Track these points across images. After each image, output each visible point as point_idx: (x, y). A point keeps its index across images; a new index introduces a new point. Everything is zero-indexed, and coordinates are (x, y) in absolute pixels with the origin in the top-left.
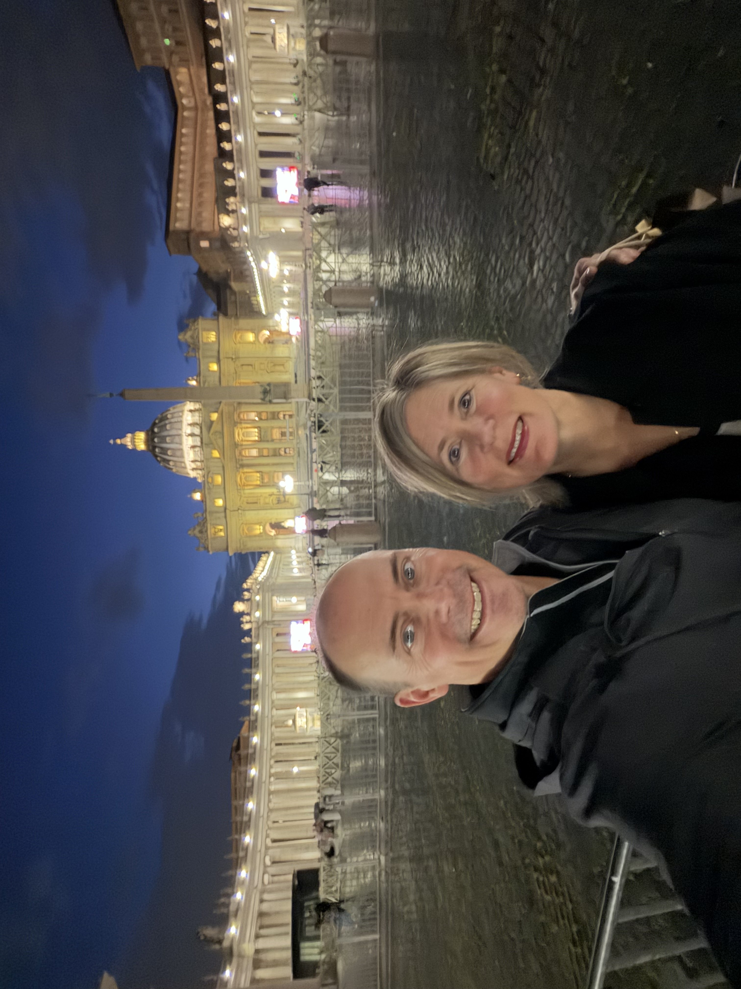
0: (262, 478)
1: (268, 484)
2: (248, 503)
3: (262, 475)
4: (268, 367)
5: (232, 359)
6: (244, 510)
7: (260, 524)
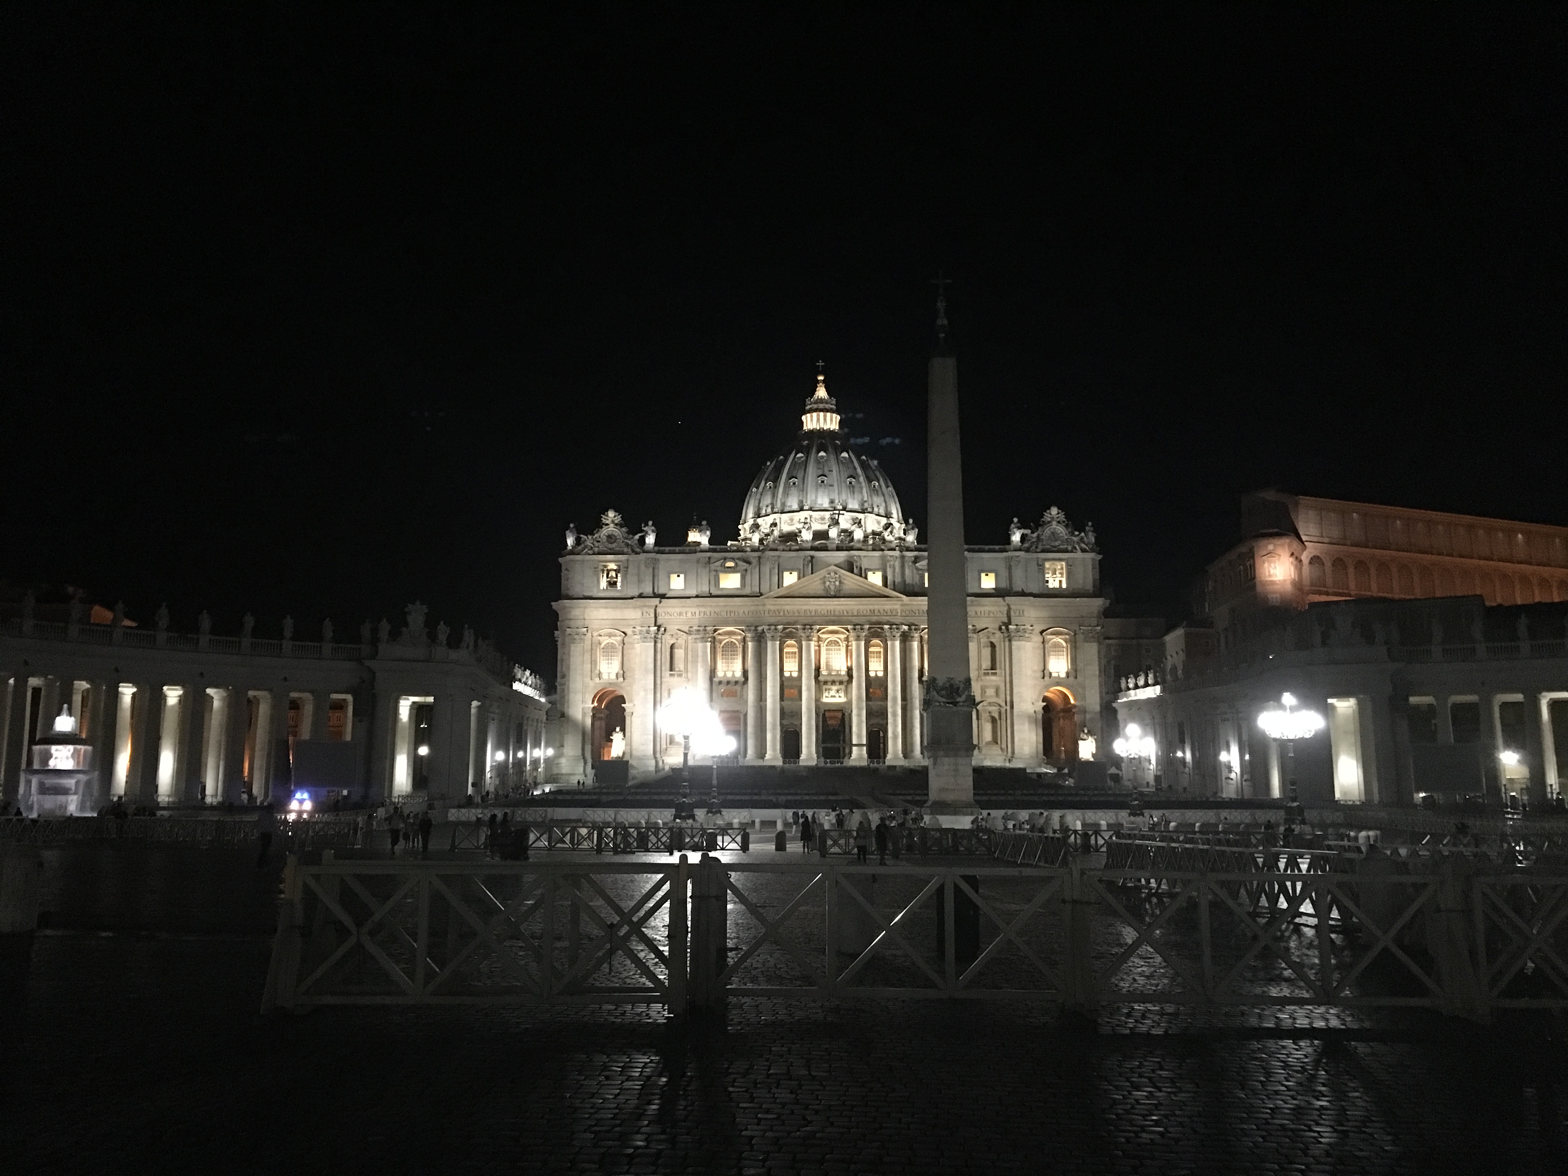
1: (716, 695)
4: (990, 704)
6: (655, 637)
7: (623, 674)
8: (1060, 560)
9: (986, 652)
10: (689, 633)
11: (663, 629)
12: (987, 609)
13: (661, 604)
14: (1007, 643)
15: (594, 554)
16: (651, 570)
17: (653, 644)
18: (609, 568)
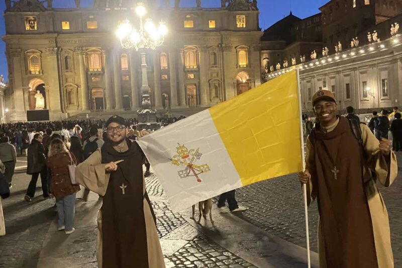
0: (96, 75)
1: (89, 80)
2: (66, 58)
3: (99, 74)
4: (215, 80)
5: (221, 44)
6: (57, 53)
7: (42, 71)
8: (243, 14)
9: (212, 57)
10: (75, 51)
11: (60, 49)
12: (212, 37)
13: (59, 37)
14: (221, 53)
15: (20, 11)
16: (51, 19)
17: (56, 56)
18: (30, 19)
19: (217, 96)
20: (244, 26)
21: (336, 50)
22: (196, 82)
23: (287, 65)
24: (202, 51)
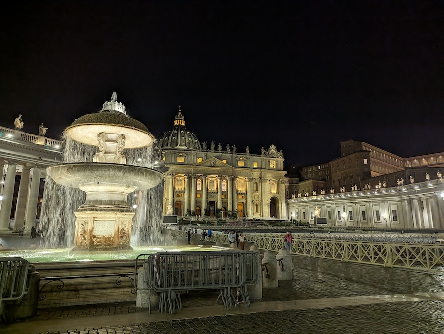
0: (179, 192)
1: (175, 196)
3: (182, 192)
4: (256, 201)
8: (274, 160)
9: (255, 185)
12: (256, 173)
14: (261, 183)
19: (257, 212)
20: (275, 167)
21: (353, 189)
22: (244, 201)
23: (308, 195)
24: (249, 181)
